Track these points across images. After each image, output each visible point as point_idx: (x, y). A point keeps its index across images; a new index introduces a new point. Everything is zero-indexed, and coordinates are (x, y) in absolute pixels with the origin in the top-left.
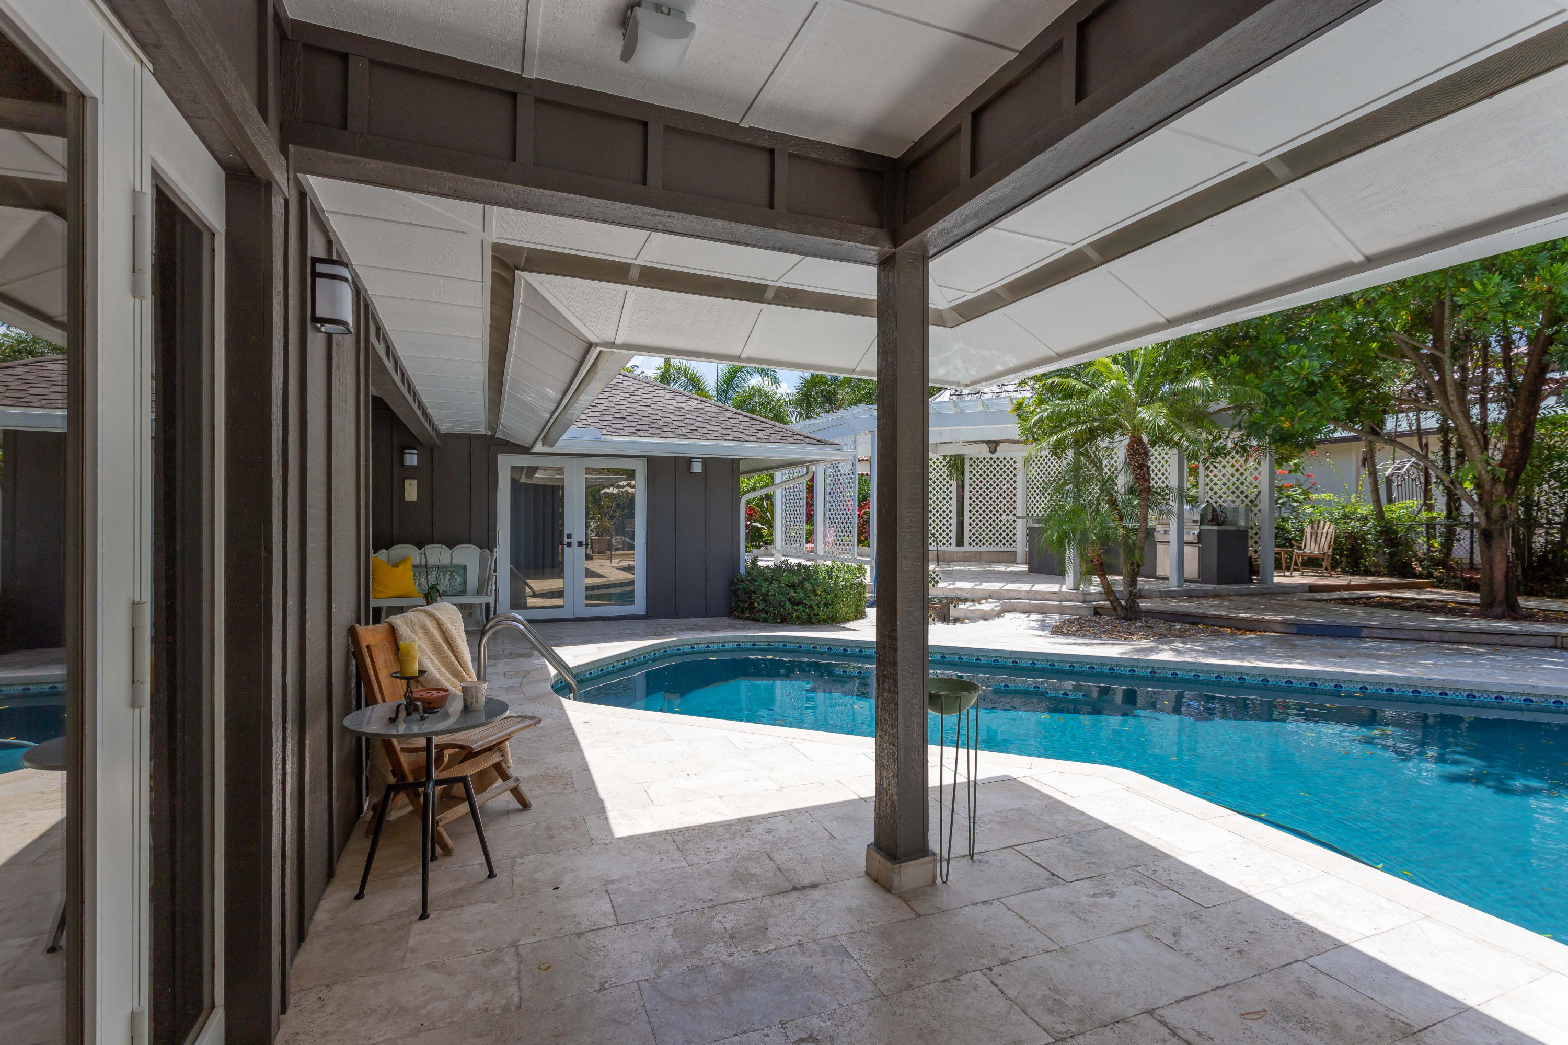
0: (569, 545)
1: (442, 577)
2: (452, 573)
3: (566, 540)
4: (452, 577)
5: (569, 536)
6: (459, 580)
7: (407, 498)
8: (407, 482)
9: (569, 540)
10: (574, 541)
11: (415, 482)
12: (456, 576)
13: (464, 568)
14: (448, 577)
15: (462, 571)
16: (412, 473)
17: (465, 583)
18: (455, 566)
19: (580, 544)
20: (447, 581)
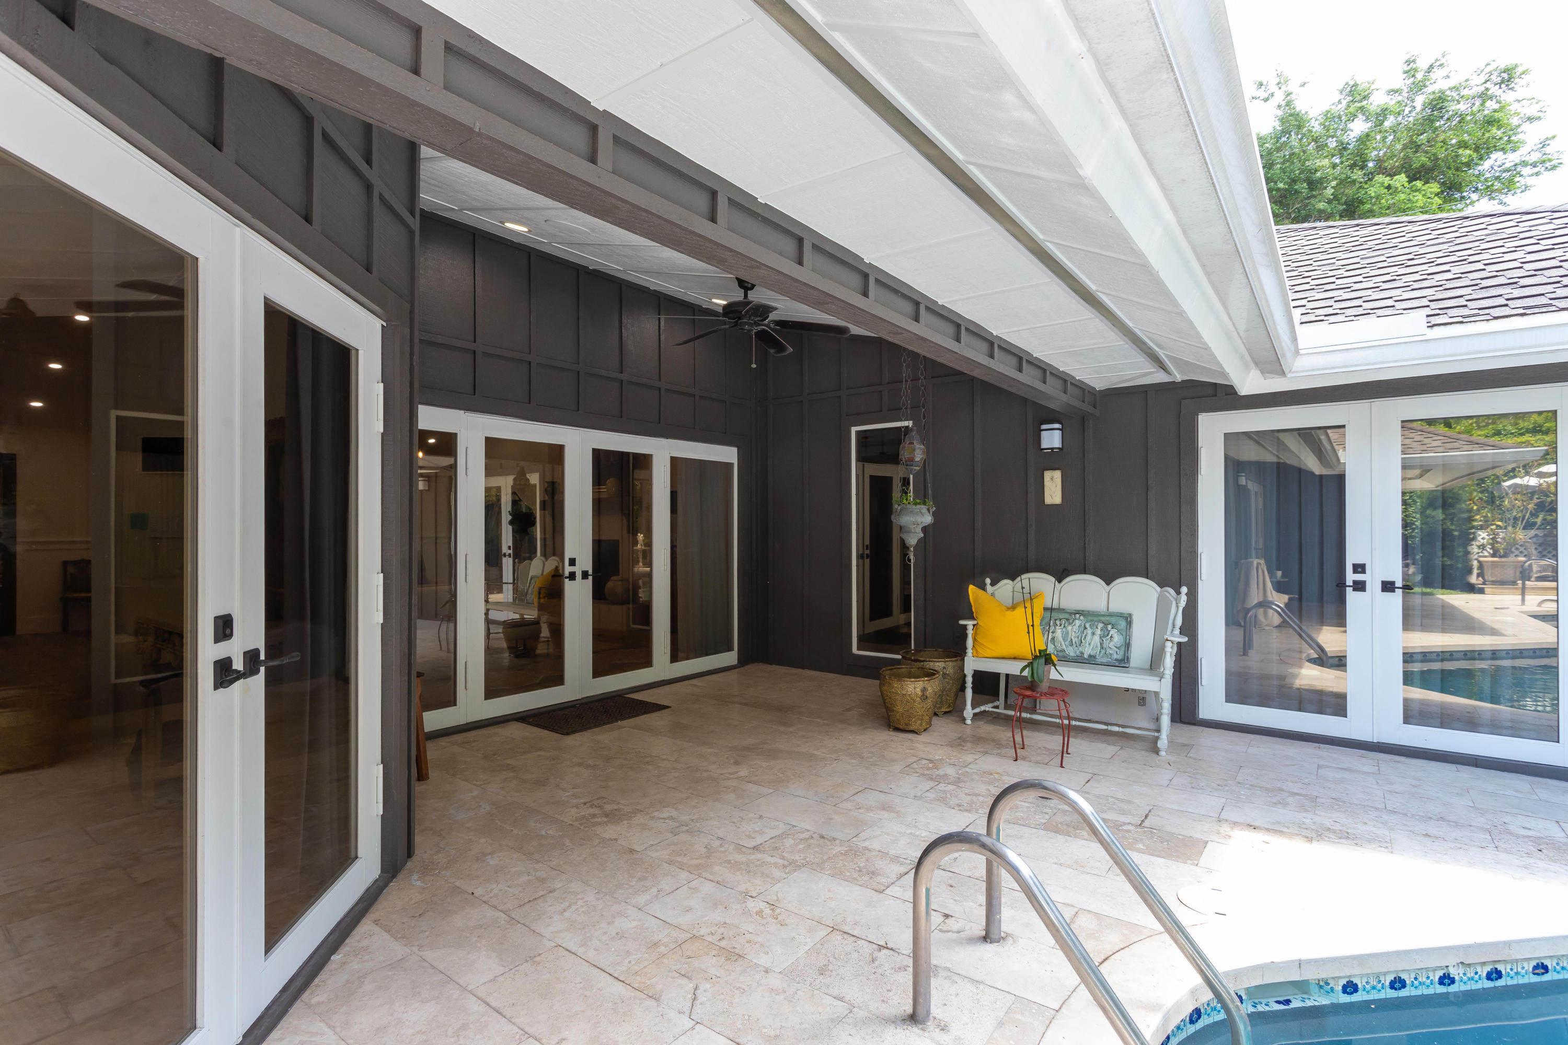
0: (1360, 586)
1: (1089, 631)
2: (1106, 624)
3: (1350, 577)
4: (1105, 634)
5: (1359, 568)
6: (1117, 639)
7: (1048, 500)
8: (1048, 475)
9: (1359, 577)
10: (1373, 579)
11: (1057, 474)
12: (1113, 632)
13: (1128, 619)
14: (1098, 632)
15: (1123, 624)
16: (1053, 459)
17: (1128, 646)
18: (1111, 615)
19: (1388, 587)
20: (1097, 639)
